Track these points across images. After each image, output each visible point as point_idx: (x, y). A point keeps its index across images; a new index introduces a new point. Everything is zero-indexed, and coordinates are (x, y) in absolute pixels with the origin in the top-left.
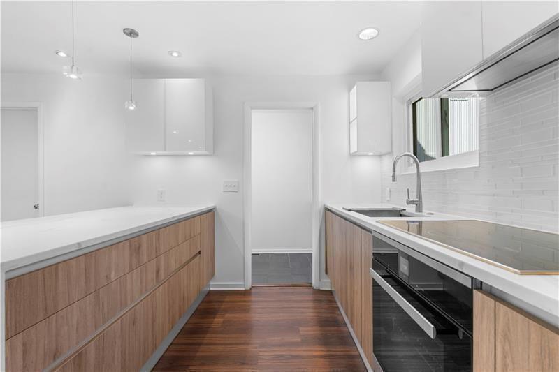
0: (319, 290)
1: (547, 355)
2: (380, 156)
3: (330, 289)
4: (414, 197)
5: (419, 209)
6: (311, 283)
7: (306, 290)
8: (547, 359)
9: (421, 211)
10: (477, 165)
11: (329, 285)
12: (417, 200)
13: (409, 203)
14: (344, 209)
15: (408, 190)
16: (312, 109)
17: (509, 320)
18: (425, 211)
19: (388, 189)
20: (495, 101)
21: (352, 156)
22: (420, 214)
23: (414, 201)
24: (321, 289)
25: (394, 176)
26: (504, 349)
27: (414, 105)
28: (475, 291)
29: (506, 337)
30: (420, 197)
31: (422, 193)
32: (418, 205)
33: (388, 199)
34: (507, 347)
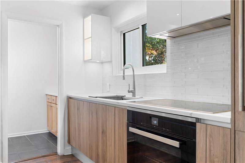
0: (64, 155)
1: (225, 136)
2: (102, 63)
3: (71, 154)
4: (131, 89)
5: (134, 95)
6: (57, 153)
7: (53, 157)
8: (225, 137)
9: (135, 96)
10: (166, 72)
11: (70, 151)
12: (133, 90)
13: (129, 92)
14: (89, 97)
15: (129, 84)
16: (58, 26)
17: (212, 129)
18: (137, 97)
19: (108, 84)
20: (174, 42)
21: (85, 62)
22: (135, 97)
23: (132, 91)
24: (65, 154)
25: (124, 77)
26: (210, 140)
27: (124, 34)
28: (197, 123)
29: (211, 136)
30: (134, 88)
31: (136, 86)
32: (133, 92)
33: (109, 90)
34: (211, 139)
